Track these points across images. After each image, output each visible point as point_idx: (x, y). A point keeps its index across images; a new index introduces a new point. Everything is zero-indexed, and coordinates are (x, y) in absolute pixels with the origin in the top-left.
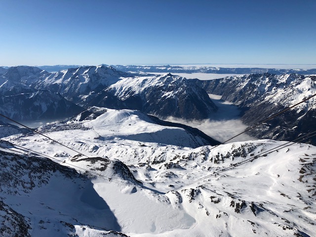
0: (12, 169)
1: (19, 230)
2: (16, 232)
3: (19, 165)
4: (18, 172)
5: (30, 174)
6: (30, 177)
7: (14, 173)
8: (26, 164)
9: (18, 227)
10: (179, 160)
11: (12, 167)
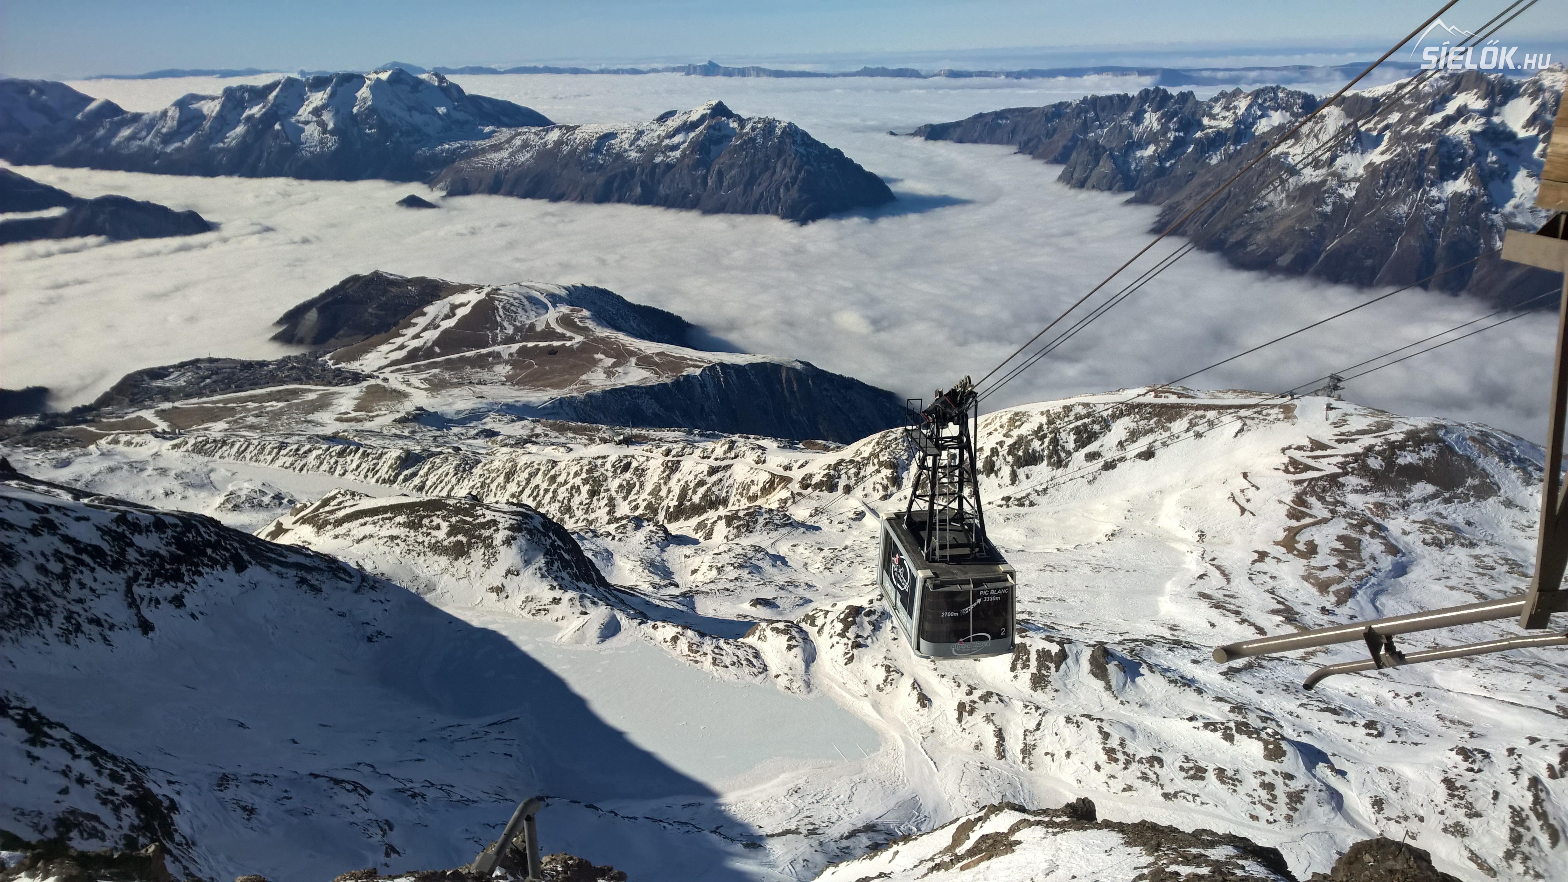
0: (42, 569)
1: (136, 822)
2: (126, 831)
3: (72, 553)
4: (73, 584)
5: (129, 591)
6: (133, 603)
7: (57, 586)
8: (105, 547)
9: (129, 811)
10: (784, 494)
11: (42, 560)
